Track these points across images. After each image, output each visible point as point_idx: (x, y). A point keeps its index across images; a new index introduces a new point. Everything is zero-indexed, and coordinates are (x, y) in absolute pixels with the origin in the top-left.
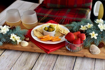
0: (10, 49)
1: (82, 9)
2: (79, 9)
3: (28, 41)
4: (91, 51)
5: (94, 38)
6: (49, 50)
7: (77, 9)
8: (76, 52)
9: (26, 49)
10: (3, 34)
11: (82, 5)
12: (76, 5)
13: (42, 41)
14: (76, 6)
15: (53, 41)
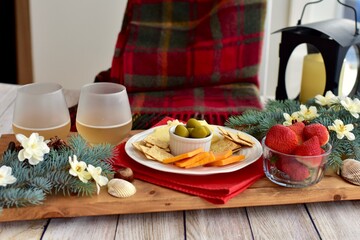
0: (72, 213)
1: (237, 86)
2: (229, 87)
3: (129, 180)
4: (350, 177)
5: (345, 138)
6: (228, 191)
7: (221, 87)
8: (309, 188)
9: (135, 202)
10: (31, 163)
11: (236, 73)
12: (218, 73)
13: (184, 168)
14: (216, 76)
15: (224, 162)
